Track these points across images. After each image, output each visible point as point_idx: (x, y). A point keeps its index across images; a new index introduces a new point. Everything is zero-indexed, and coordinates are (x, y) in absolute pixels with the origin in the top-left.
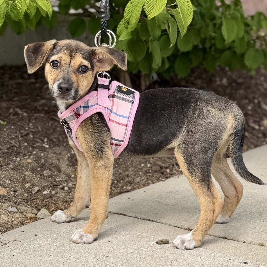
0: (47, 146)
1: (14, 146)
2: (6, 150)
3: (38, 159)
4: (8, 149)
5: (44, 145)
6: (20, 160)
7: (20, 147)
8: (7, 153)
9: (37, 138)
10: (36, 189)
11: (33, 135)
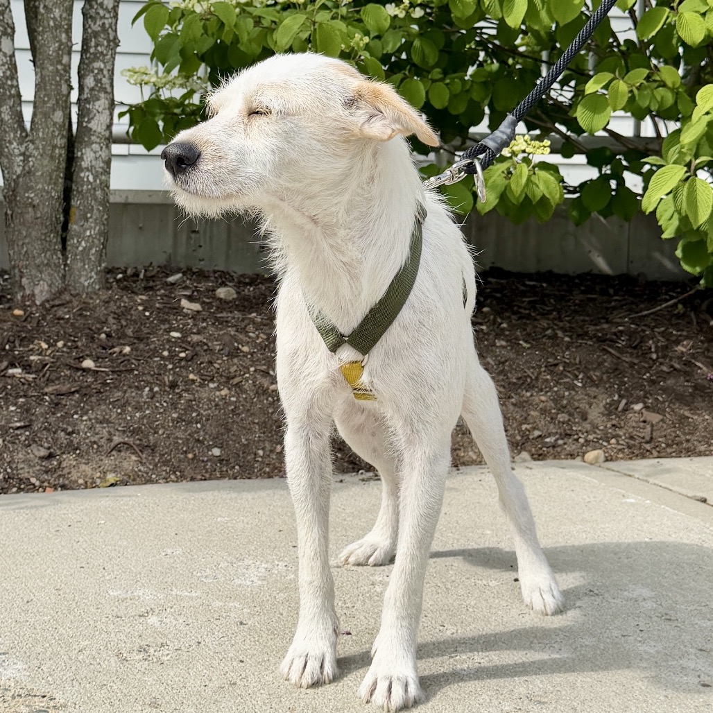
0: (580, 385)
1: (529, 376)
2: (515, 381)
3: (557, 399)
4: (519, 379)
5: (576, 382)
6: (532, 395)
7: (537, 379)
8: (515, 384)
9: (569, 372)
10: (537, 433)
11: (564, 367)
